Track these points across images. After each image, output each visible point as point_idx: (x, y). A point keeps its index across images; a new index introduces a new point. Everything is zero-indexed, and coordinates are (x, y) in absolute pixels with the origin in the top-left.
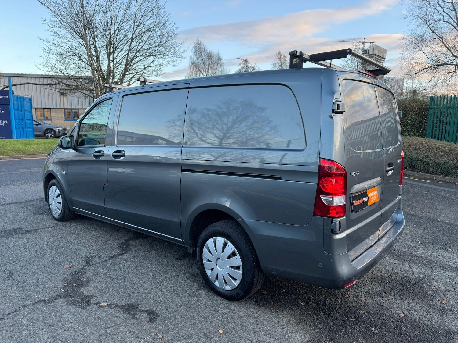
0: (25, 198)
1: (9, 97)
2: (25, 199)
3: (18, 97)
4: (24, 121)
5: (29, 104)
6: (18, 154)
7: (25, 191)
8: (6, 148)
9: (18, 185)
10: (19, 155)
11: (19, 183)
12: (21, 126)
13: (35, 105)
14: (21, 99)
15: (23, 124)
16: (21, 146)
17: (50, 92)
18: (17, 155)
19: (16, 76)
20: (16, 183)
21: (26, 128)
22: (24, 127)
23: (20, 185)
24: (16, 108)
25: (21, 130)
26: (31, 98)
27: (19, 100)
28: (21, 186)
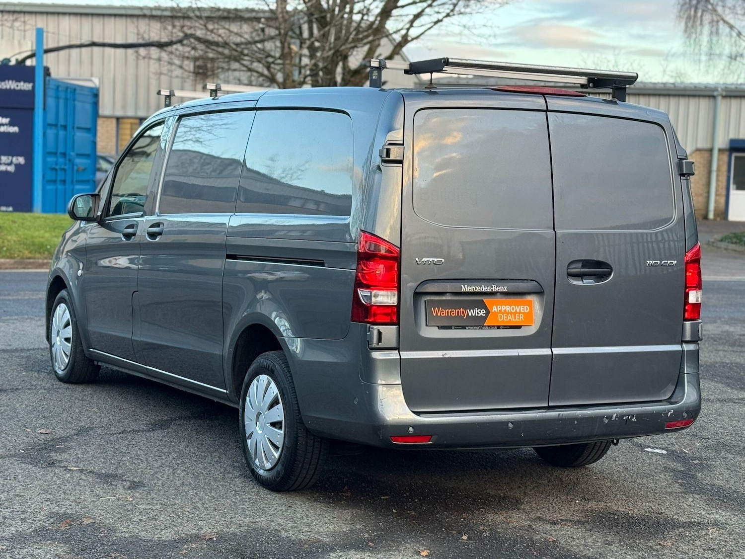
0: (16, 345)
1: (33, 87)
2: (14, 347)
3: (58, 87)
4: (70, 160)
5: (89, 107)
6: (38, 255)
7: (22, 333)
8: (9, 238)
9: (11, 321)
10: (38, 258)
11: (16, 317)
12: (60, 176)
13: (105, 109)
14: (69, 92)
15: (65, 170)
16: (47, 235)
17: (154, 66)
18: (34, 258)
19: (70, 14)
20: (8, 317)
21: (72, 181)
22: (68, 180)
23: (15, 321)
24: (51, 119)
25: (60, 187)
26: (98, 89)
27: (62, 95)
28: (18, 324)
